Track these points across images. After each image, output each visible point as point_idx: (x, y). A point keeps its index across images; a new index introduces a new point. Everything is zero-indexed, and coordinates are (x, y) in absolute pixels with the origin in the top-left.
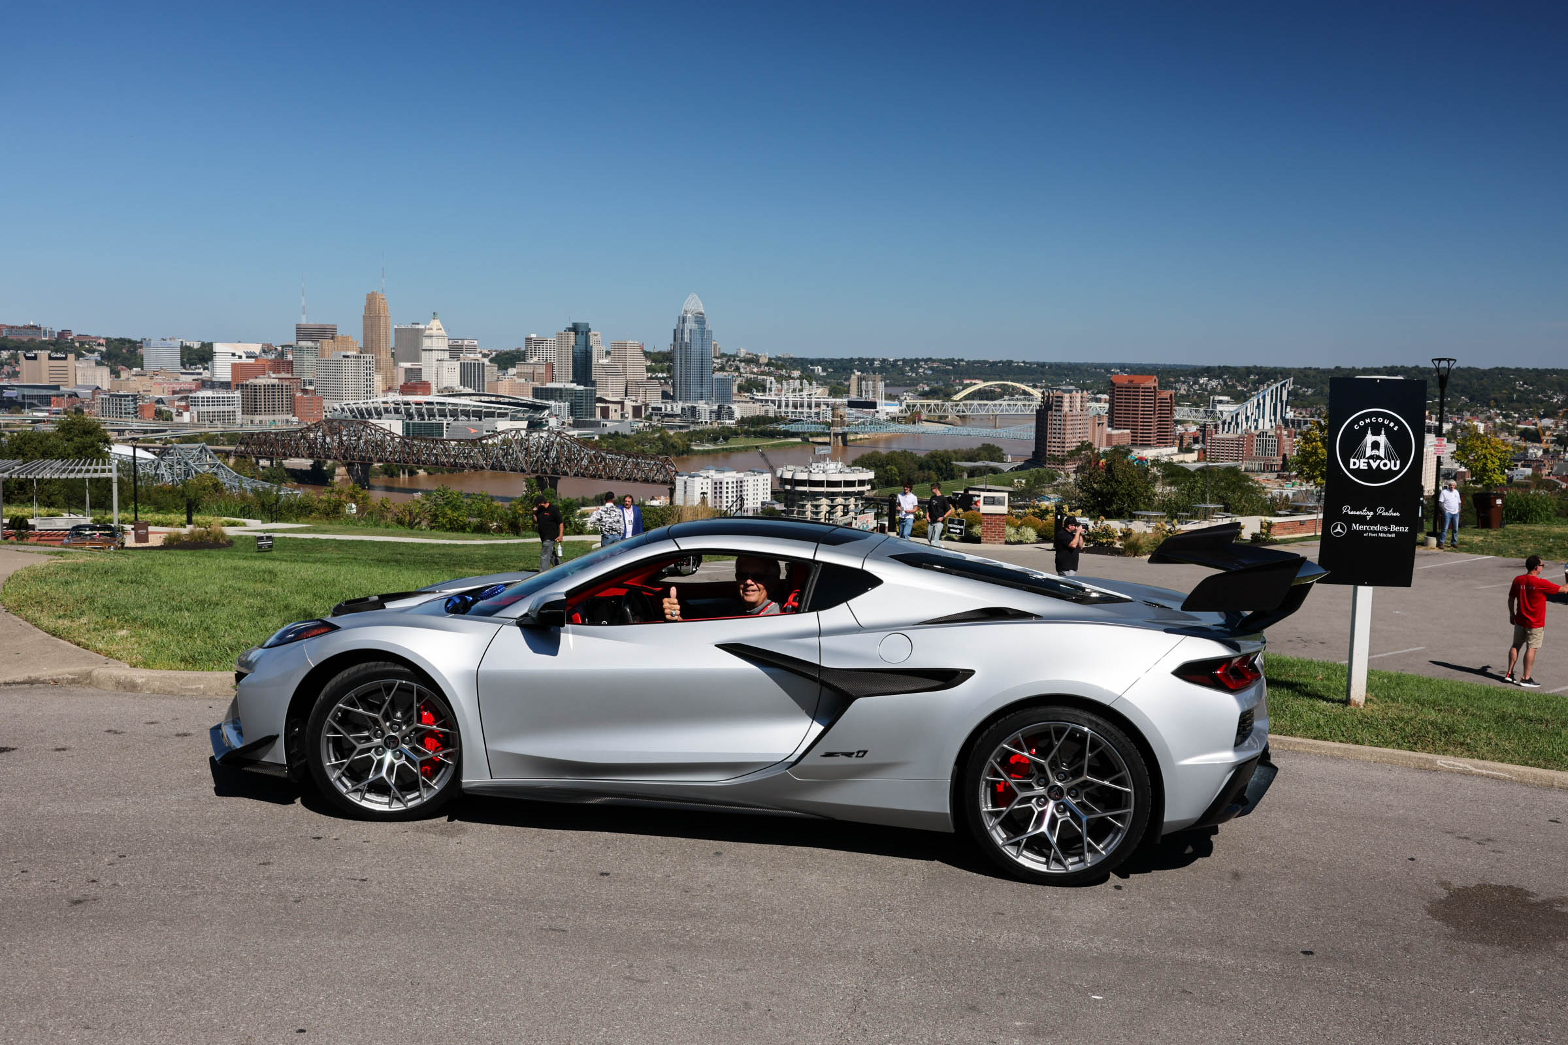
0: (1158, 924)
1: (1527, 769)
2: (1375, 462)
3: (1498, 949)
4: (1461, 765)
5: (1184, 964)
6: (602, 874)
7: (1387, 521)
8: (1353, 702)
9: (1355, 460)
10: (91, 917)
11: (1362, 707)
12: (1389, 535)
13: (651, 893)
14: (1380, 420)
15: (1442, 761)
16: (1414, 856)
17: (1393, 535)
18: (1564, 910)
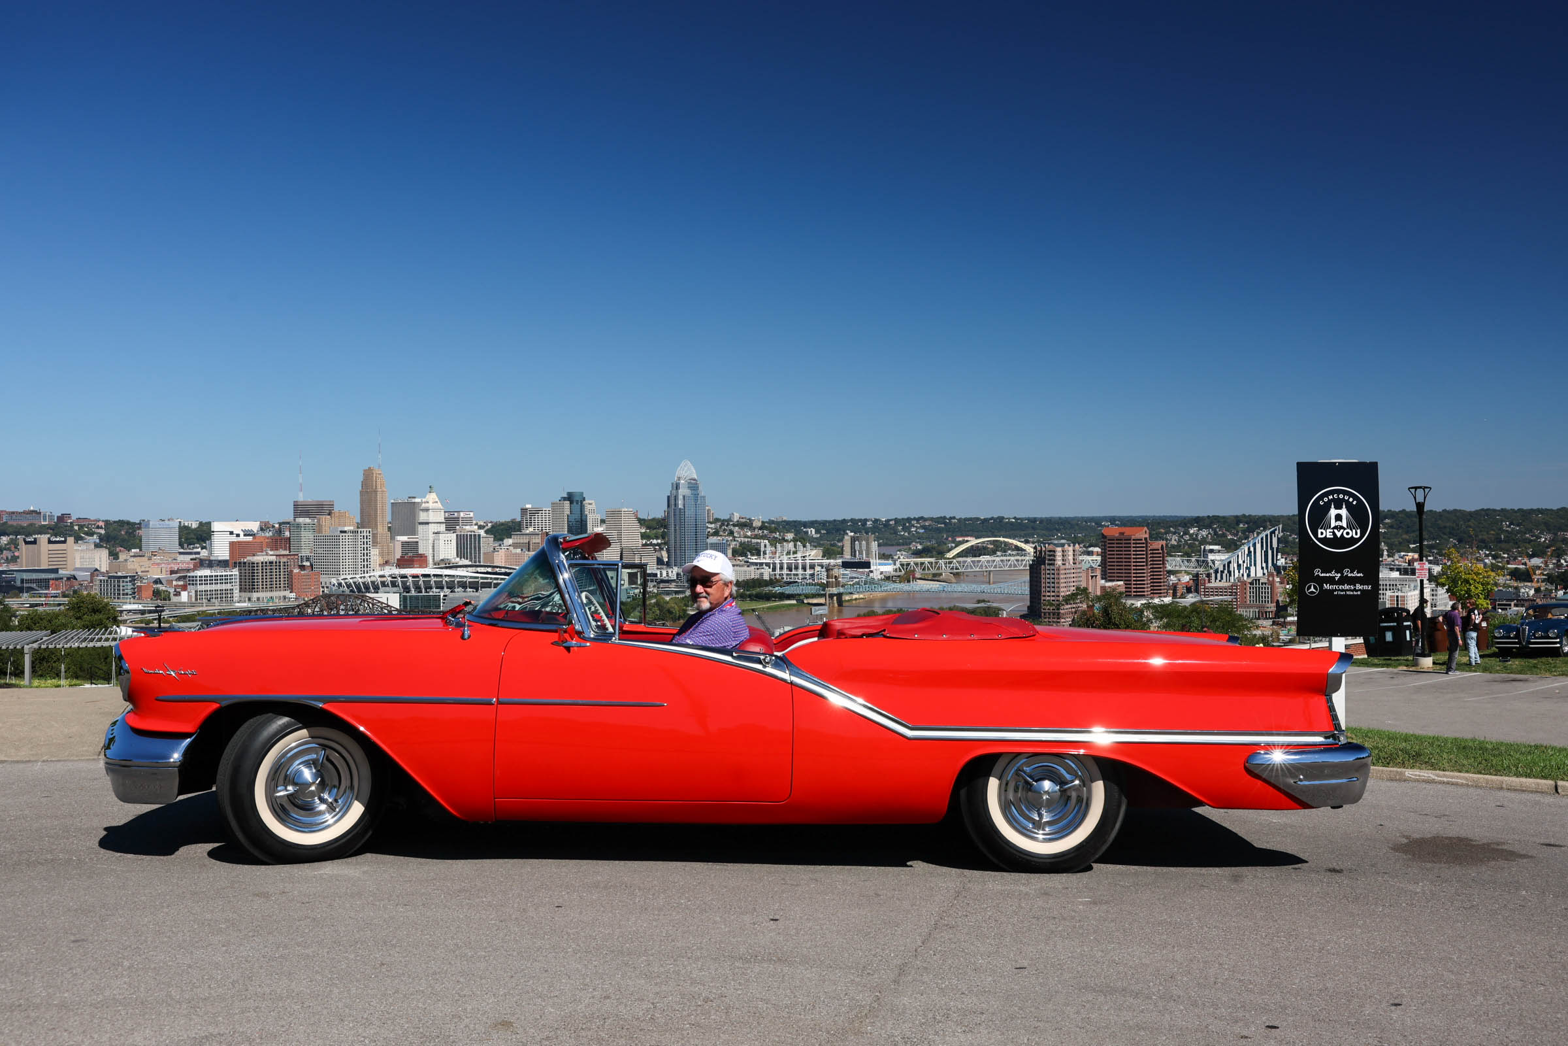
1: (1480, 776)
2: (1339, 531)
3: (1443, 865)
4: (1426, 775)
7: (1352, 581)
9: (1322, 530)
12: (1355, 593)
14: (1341, 496)
15: (1409, 773)
16: (1383, 824)
17: (1359, 593)
18: (1500, 847)
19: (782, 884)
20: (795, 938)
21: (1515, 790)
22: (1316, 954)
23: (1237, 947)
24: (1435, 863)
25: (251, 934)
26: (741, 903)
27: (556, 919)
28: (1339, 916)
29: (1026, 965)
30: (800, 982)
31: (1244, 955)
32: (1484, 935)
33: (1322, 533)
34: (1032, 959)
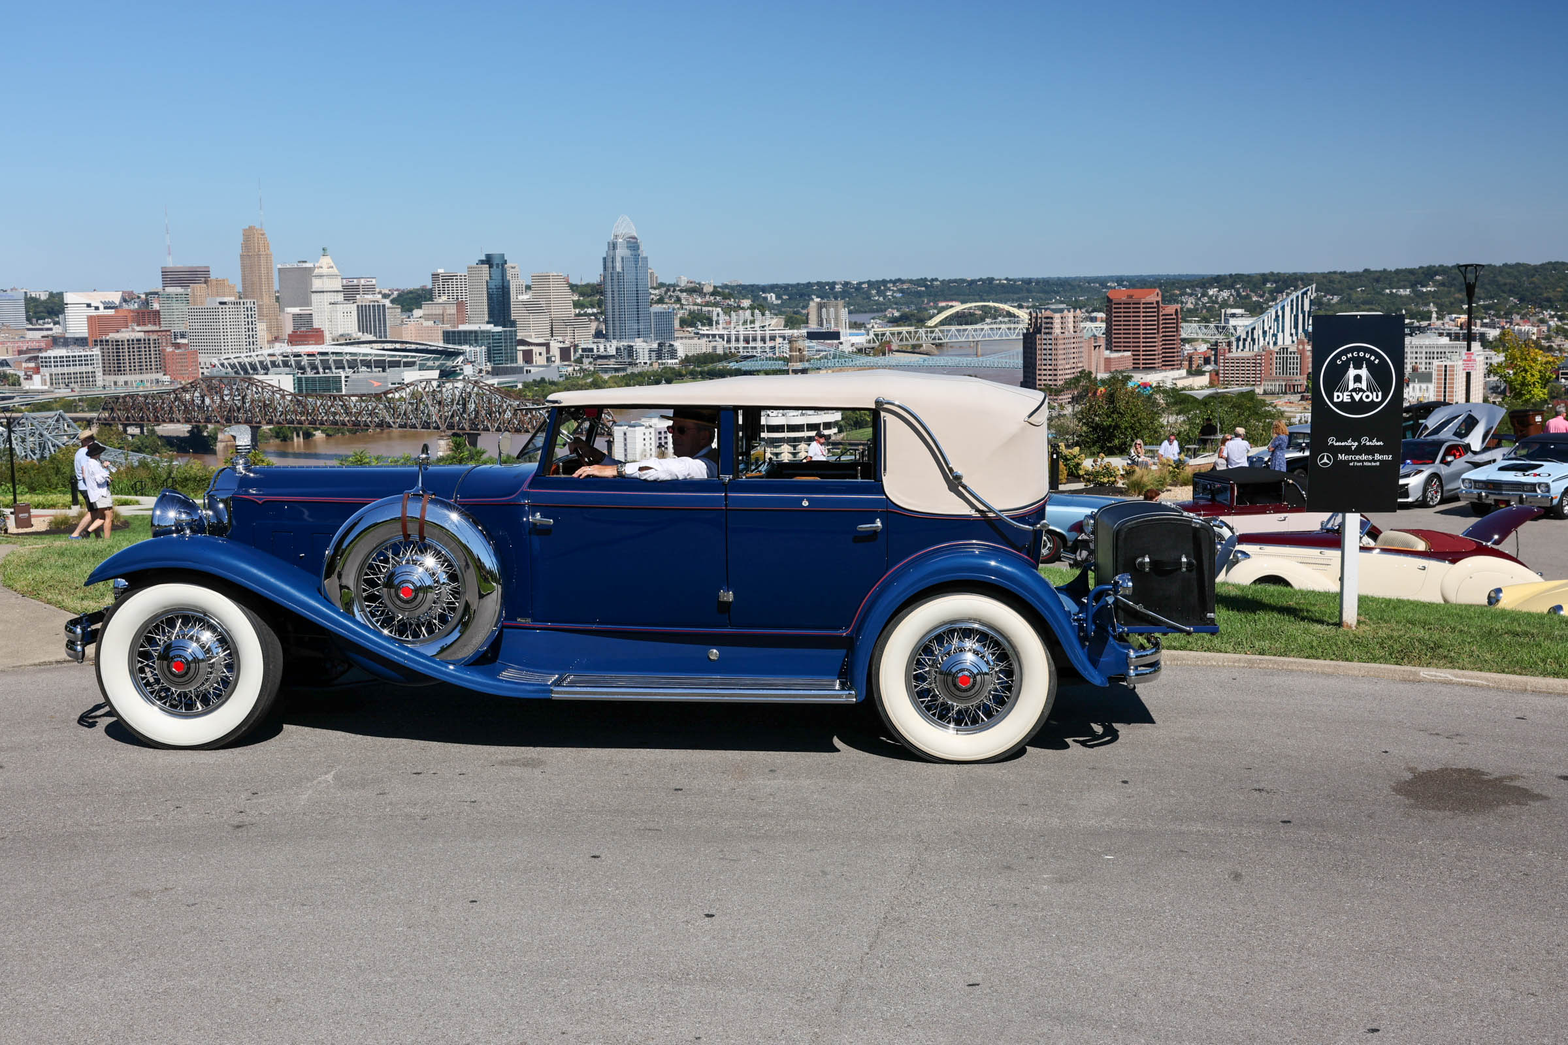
0: (1160, 807)
1: (1503, 676)
2: (1357, 394)
3: (1448, 813)
4: (1442, 675)
5: (1182, 833)
6: (676, 790)
7: (1371, 450)
8: (1345, 624)
9: (1339, 394)
10: (257, 836)
11: (1354, 628)
12: (1373, 464)
13: (722, 802)
14: (1362, 354)
15: (1425, 673)
16: (1387, 750)
17: (1378, 464)
18: (1513, 784)
19: (721, 859)
20: (730, 944)
21: (1540, 692)
22: (1296, 955)
23: (1211, 945)
24: (1439, 810)
25: (130, 957)
26: (674, 890)
27: (470, 921)
28: (1326, 896)
29: (979, 980)
30: (734, 1013)
31: (1217, 959)
32: (1480, 921)
33: (1338, 397)
34: (986, 971)
